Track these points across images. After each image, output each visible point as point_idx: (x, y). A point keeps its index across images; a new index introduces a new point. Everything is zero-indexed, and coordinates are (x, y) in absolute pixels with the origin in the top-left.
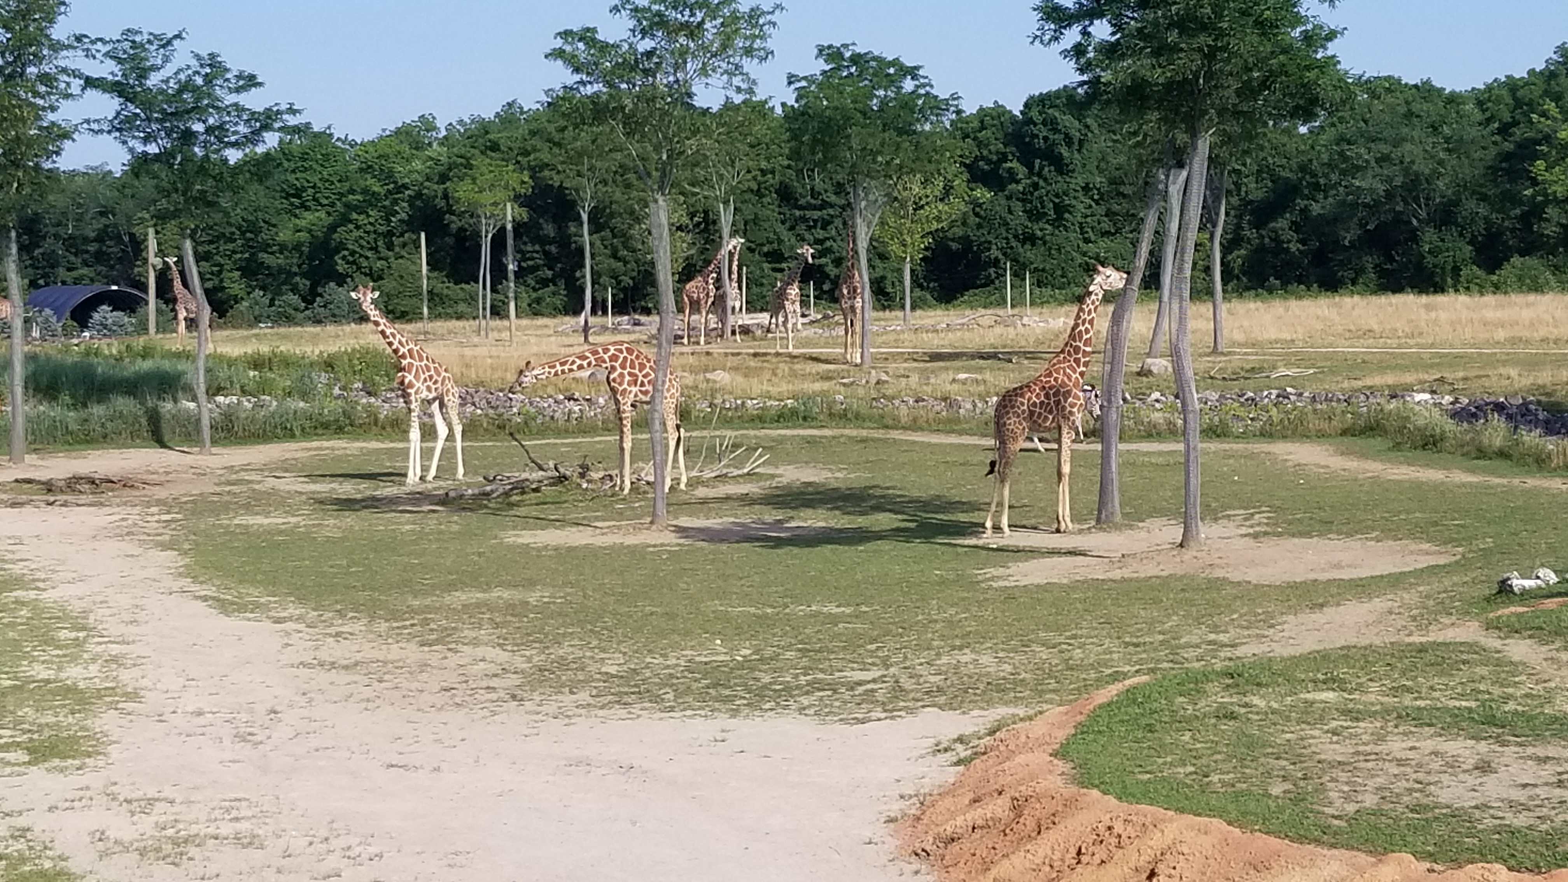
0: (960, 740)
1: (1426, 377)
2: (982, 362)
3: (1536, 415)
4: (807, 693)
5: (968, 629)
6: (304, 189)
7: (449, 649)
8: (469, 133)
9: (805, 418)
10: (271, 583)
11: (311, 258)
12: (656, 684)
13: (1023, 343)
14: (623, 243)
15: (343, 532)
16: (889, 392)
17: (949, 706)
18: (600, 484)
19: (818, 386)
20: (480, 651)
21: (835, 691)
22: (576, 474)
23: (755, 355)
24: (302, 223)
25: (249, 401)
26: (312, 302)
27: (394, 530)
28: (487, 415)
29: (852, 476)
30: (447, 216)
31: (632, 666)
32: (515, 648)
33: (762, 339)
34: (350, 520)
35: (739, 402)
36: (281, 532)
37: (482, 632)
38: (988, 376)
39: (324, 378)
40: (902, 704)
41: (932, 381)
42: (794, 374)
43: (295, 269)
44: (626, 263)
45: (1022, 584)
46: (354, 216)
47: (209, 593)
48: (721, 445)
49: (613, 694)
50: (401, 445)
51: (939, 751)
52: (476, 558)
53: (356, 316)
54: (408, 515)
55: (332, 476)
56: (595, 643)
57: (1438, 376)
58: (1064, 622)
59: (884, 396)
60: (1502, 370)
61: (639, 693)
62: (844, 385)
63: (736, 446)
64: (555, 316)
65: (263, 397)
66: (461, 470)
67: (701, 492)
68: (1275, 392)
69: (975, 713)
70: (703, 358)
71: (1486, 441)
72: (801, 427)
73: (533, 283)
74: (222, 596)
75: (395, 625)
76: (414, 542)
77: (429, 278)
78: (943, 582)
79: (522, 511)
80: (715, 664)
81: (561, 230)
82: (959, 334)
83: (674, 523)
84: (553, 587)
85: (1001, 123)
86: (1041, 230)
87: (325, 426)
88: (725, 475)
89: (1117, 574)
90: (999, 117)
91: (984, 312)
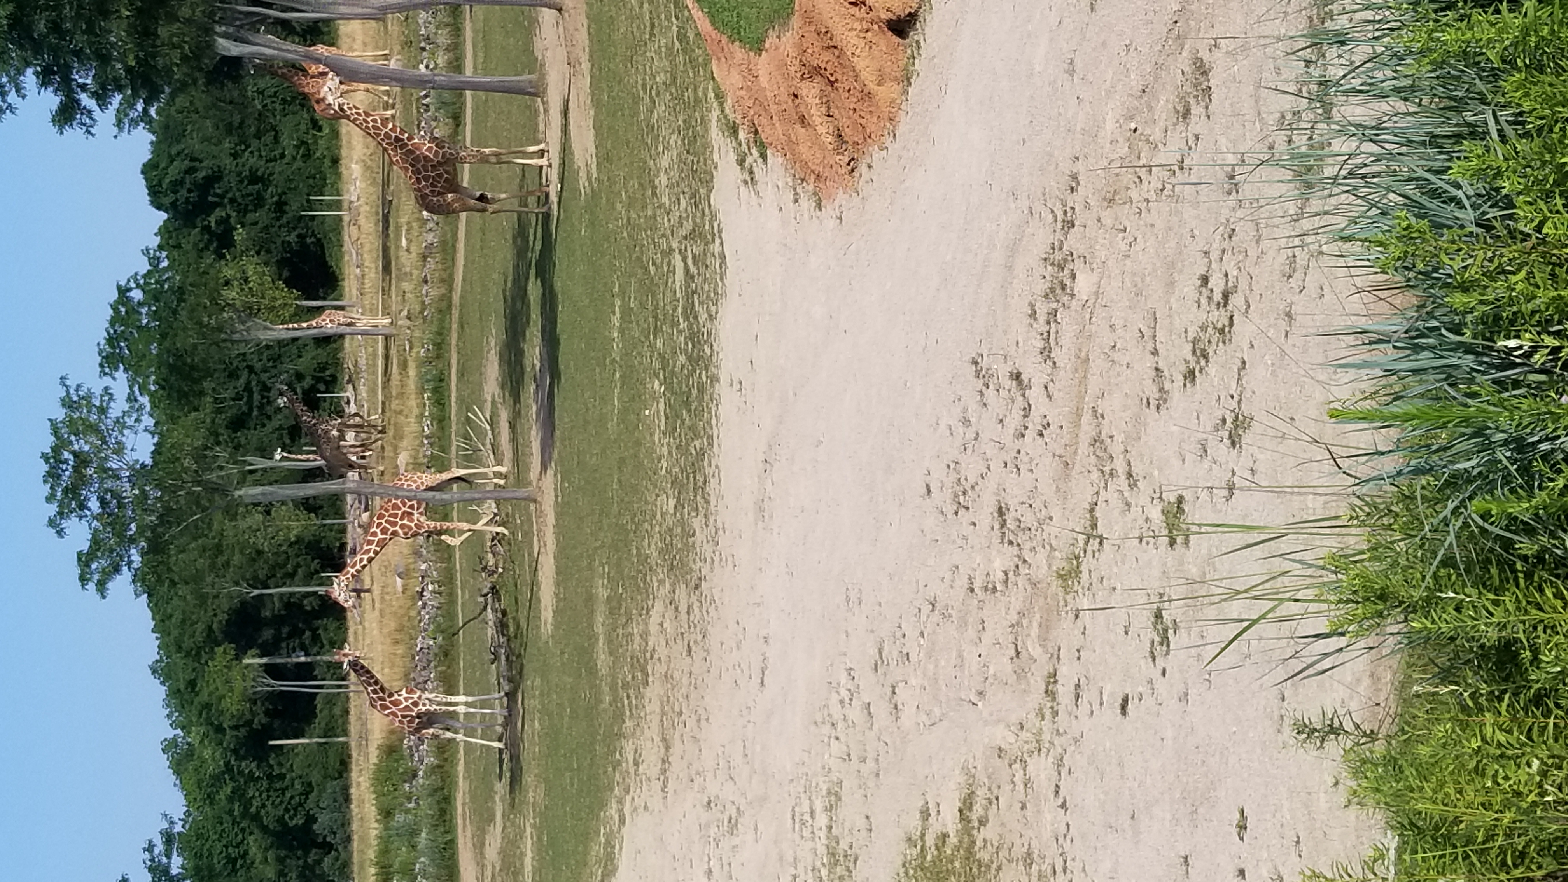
0: (741, 162)
2: (391, 228)
4: (696, 318)
5: (636, 186)
6: (228, 856)
7: (652, 658)
8: (179, 708)
9: (441, 380)
10: (586, 837)
11: (291, 849)
12: (686, 459)
13: (375, 196)
14: (281, 568)
15: (540, 782)
16: (418, 308)
17: (709, 183)
18: (500, 558)
19: (412, 372)
20: (653, 628)
21: (694, 292)
22: (490, 579)
24: (259, 857)
26: (331, 845)
27: (539, 737)
28: (436, 667)
29: (494, 331)
30: (255, 726)
31: (669, 485)
32: (651, 597)
34: (529, 779)
35: (426, 442)
36: (540, 839)
37: (636, 631)
38: (403, 220)
39: (400, 818)
40: (707, 227)
41: (408, 269)
42: (401, 395)
43: (301, 862)
44: (298, 566)
45: (594, 151)
46: (253, 810)
48: (467, 450)
49: (695, 496)
51: (752, 179)
52: (566, 656)
54: (526, 726)
55: (488, 802)
56: (647, 526)
58: (630, 101)
59: (422, 312)
61: (694, 472)
62: (411, 348)
63: (466, 437)
64: (347, 629)
65: (417, 870)
69: (716, 156)
70: (387, 477)
72: (449, 385)
75: (628, 713)
76: (550, 716)
77: (311, 737)
78: (593, 224)
79: (523, 624)
80: (668, 410)
81: (268, 623)
82: (365, 256)
84: (593, 578)
85: (176, 230)
86: (272, 197)
87: (443, 812)
88: (492, 445)
89: (586, 66)
90: (170, 232)
91: (346, 238)
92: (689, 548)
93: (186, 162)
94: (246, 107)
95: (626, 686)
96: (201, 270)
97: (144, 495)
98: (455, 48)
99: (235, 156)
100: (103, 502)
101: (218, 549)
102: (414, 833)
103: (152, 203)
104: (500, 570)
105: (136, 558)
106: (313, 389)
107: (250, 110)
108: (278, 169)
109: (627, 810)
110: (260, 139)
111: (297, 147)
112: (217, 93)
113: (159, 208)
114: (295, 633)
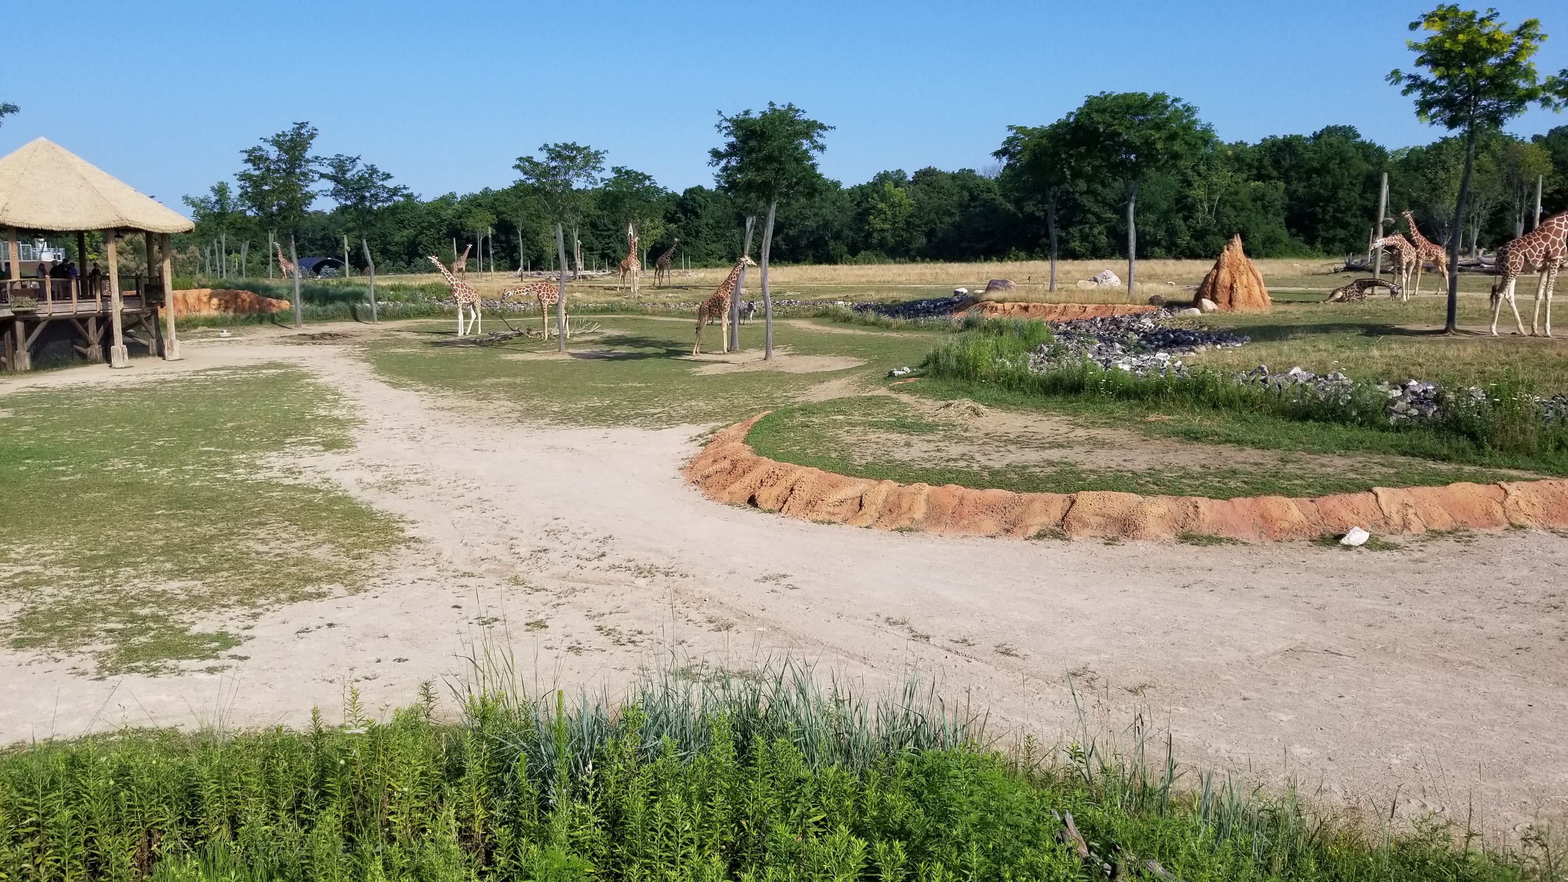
0: (699, 436)
1: (841, 295)
2: (677, 290)
3: (882, 309)
4: (635, 418)
5: (691, 392)
6: (404, 220)
7: (489, 402)
8: (469, 200)
9: (612, 311)
12: (575, 415)
13: (690, 283)
15: (436, 355)
16: (643, 301)
17: (691, 422)
18: (535, 336)
19: (615, 299)
20: (502, 402)
21: (646, 417)
22: (526, 332)
23: (590, 286)
24: (404, 234)
25: (391, 303)
26: (410, 265)
27: (456, 354)
28: (489, 309)
29: (633, 333)
30: (462, 232)
31: (564, 408)
32: (516, 401)
33: (590, 280)
34: (437, 350)
35: (586, 305)
36: (411, 355)
37: (501, 395)
39: (421, 294)
40: (673, 422)
41: (659, 297)
42: (605, 294)
45: (706, 375)
48: (582, 321)
49: (559, 420)
51: (692, 440)
52: (492, 365)
54: (461, 348)
55: (428, 333)
56: (547, 399)
57: (846, 295)
58: (727, 389)
59: (640, 303)
61: (569, 419)
62: (625, 298)
63: (588, 321)
65: (397, 302)
68: (787, 301)
69: (702, 425)
70: (571, 288)
72: (610, 314)
73: (497, 258)
75: (465, 392)
76: (464, 359)
78: (676, 374)
79: (506, 346)
80: (596, 407)
83: (568, 351)
84: (525, 376)
85: (675, 199)
86: (691, 240)
87: (423, 313)
88: (584, 332)
89: (742, 370)
90: (675, 197)
92: (536, 417)
93: (703, 204)
94: (727, 229)
95: (477, 391)
96: (657, 210)
97: (558, 185)
99: (707, 224)
100: (554, 168)
101: (539, 217)
102: (414, 301)
103: (686, 190)
104: (530, 337)
105: (530, 182)
106: (609, 257)
107: (726, 231)
108: (702, 242)
109: (422, 393)
110: (714, 235)
111: (711, 251)
112: (733, 217)
113: (684, 193)
114: (504, 250)
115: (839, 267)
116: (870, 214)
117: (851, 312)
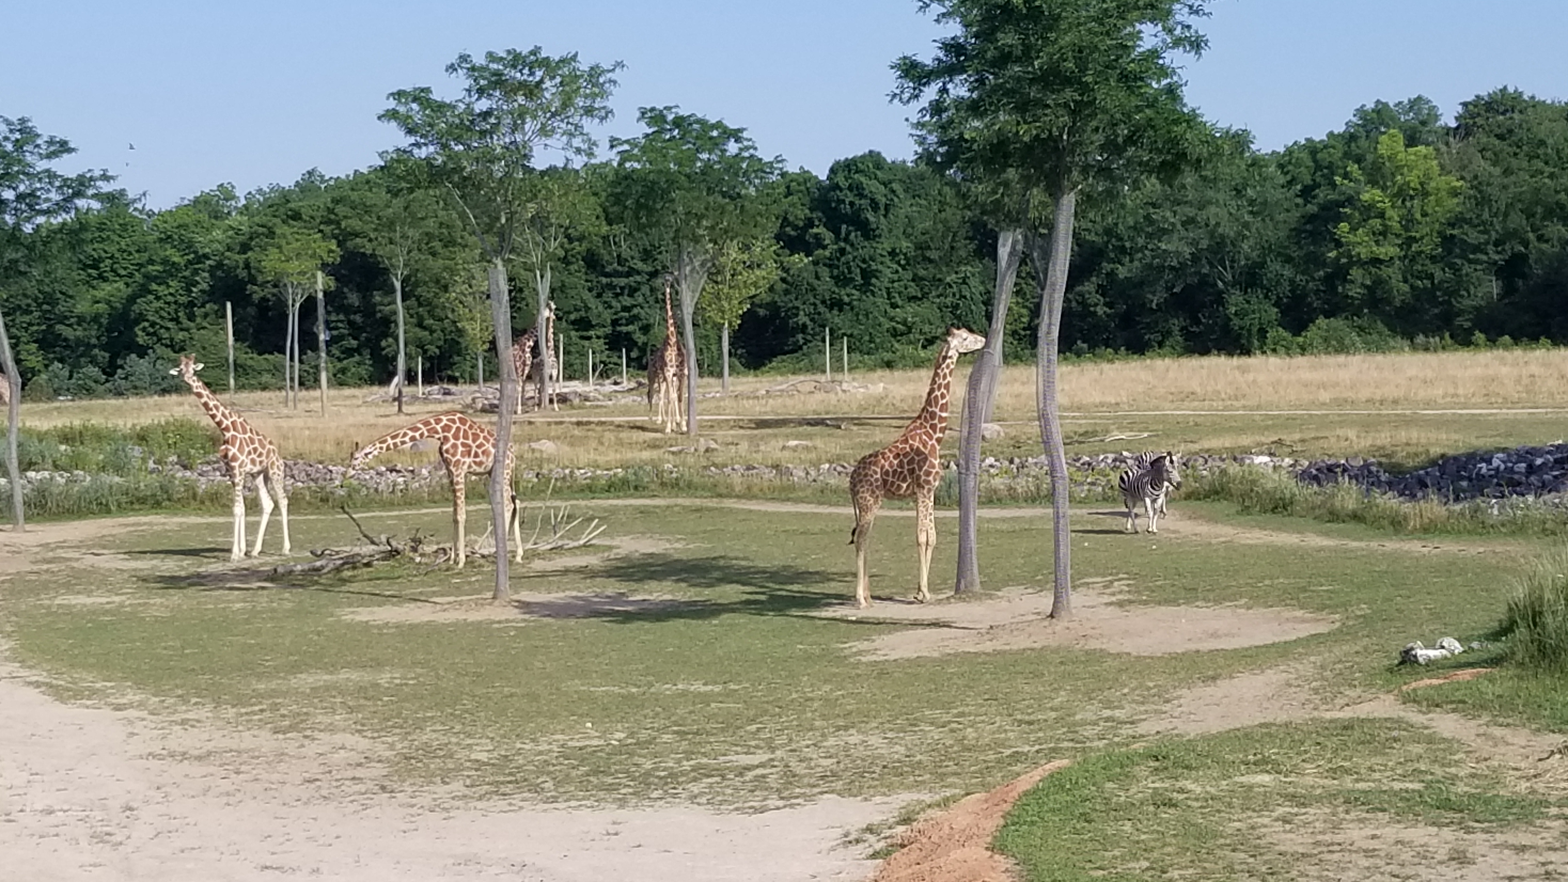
0: (870, 830)
1: (1263, 439)
2: (809, 428)
3: (1378, 477)
4: (695, 780)
5: (849, 708)
6: (101, 260)
7: (305, 737)
8: (269, 202)
9: (636, 488)
10: (104, 667)
11: (109, 330)
12: (531, 772)
13: (846, 409)
14: (429, 312)
15: (172, 611)
16: (719, 460)
17: (848, 792)
18: (433, 559)
19: (646, 455)
20: (339, 738)
22: (407, 548)
23: (579, 424)
24: (99, 294)
25: (61, 476)
26: (112, 374)
27: (224, 609)
28: (309, 488)
29: (691, 546)
30: (249, 287)
31: (503, 753)
32: (376, 735)
33: (580, 408)
34: (177, 598)
35: (567, 471)
36: (106, 612)
37: (338, 717)
38: (819, 443)
39: (137, 451)
40: (797, 790)
41: (762, 448)
42: (620, 443)
43: (94, 341)
44: (432, 332)
45: (893, 658)
46: (154, 286)
47: (41, 679)
49: (488, 784)
50: (221, 520)
51: (850, 842)
52: (316, 638)
53: (159, 388)
54: (236, 593)
55: (152, 552)
56: (458, 728)
57: (1276, 439)
58: (945, 699)
59: (715, 465)
60: (1340, 432)
61: (516, 782)
62: (673, 453)
63: (570, 518)
64: (359, 386)
65: (76, 472)
66: (287, 545)
67: (538, 565)
68: (1111, 456)
69: (878, 799)
70: (527, 428)
71: (1338, 504)
72: (632, 496)
73: (337, 353)
74: (54, 682)
75: (243, 711)
76: (248, 621)
77: (235, 349)
78: (809, 658)
79: (355, 587)
80: (590, 749)
81: (367, 298)
82: (779, 400)
83: (516, 597)
84: (403, 667)
85: (808, 189)
86: (848, 295)
87: (142, 501)
88: (561, 547)
89: (988, 646)
90: (805, 183)
91: (802, 378)
93: (884, 200)
94: (947, 266)
95: (274, 707)
96: (759, 218)
97: (496, 160)
98: (1013, 498)
99: (893, 253)
100: (485, 114)
101: (448, 244)
103: (837, 163)
104: (418, 559)
105: (424, 152)
106: (631, 345)
107: (944, 269)
108: (879, 301)
109: (130, 713)
110: (913, 280)
111: (904, 323)
112: (962, 233)
113: (832, 171)
114: (355, 330)
115: (1256, 361)
116: (1339, 218)
117: (1291, 486)
